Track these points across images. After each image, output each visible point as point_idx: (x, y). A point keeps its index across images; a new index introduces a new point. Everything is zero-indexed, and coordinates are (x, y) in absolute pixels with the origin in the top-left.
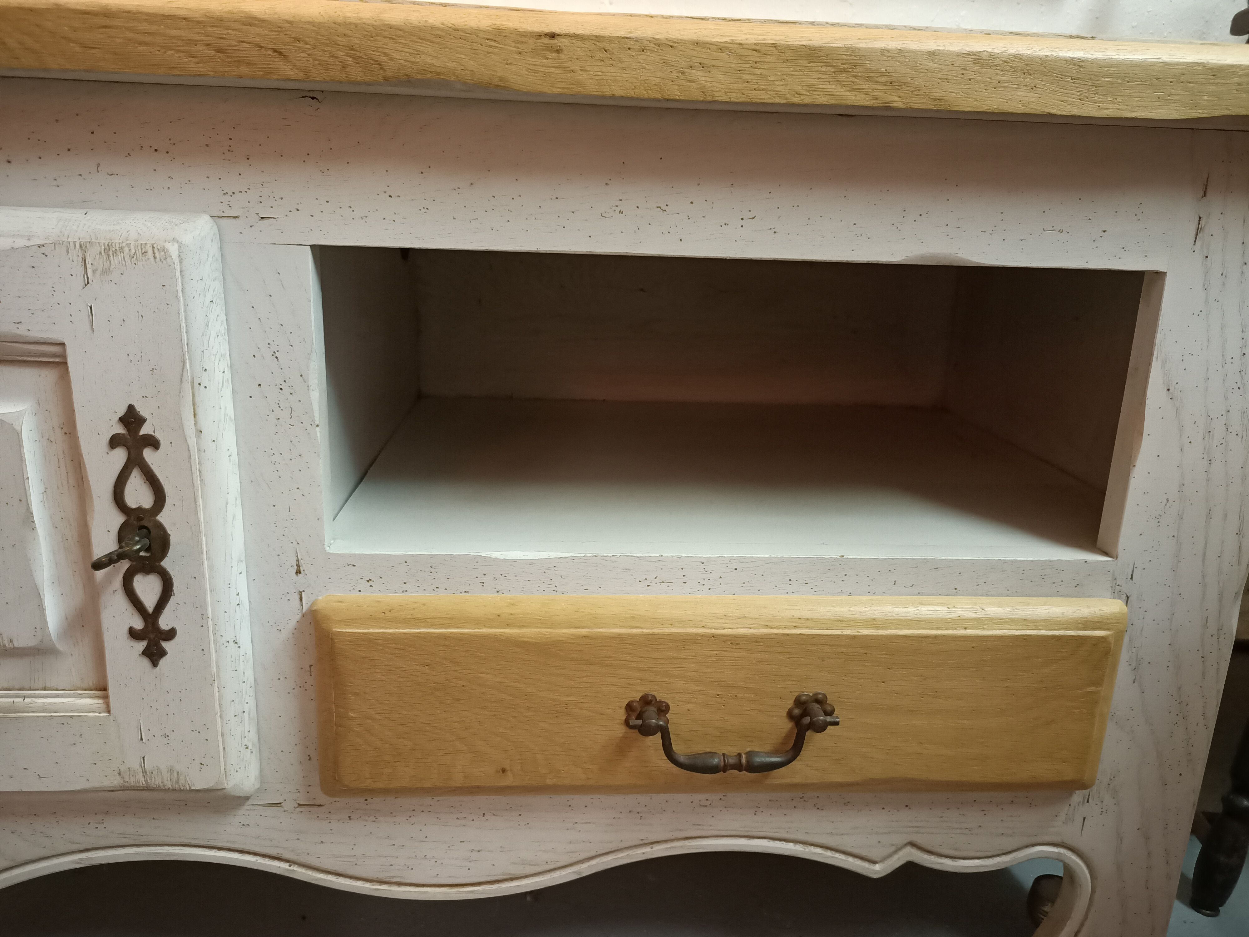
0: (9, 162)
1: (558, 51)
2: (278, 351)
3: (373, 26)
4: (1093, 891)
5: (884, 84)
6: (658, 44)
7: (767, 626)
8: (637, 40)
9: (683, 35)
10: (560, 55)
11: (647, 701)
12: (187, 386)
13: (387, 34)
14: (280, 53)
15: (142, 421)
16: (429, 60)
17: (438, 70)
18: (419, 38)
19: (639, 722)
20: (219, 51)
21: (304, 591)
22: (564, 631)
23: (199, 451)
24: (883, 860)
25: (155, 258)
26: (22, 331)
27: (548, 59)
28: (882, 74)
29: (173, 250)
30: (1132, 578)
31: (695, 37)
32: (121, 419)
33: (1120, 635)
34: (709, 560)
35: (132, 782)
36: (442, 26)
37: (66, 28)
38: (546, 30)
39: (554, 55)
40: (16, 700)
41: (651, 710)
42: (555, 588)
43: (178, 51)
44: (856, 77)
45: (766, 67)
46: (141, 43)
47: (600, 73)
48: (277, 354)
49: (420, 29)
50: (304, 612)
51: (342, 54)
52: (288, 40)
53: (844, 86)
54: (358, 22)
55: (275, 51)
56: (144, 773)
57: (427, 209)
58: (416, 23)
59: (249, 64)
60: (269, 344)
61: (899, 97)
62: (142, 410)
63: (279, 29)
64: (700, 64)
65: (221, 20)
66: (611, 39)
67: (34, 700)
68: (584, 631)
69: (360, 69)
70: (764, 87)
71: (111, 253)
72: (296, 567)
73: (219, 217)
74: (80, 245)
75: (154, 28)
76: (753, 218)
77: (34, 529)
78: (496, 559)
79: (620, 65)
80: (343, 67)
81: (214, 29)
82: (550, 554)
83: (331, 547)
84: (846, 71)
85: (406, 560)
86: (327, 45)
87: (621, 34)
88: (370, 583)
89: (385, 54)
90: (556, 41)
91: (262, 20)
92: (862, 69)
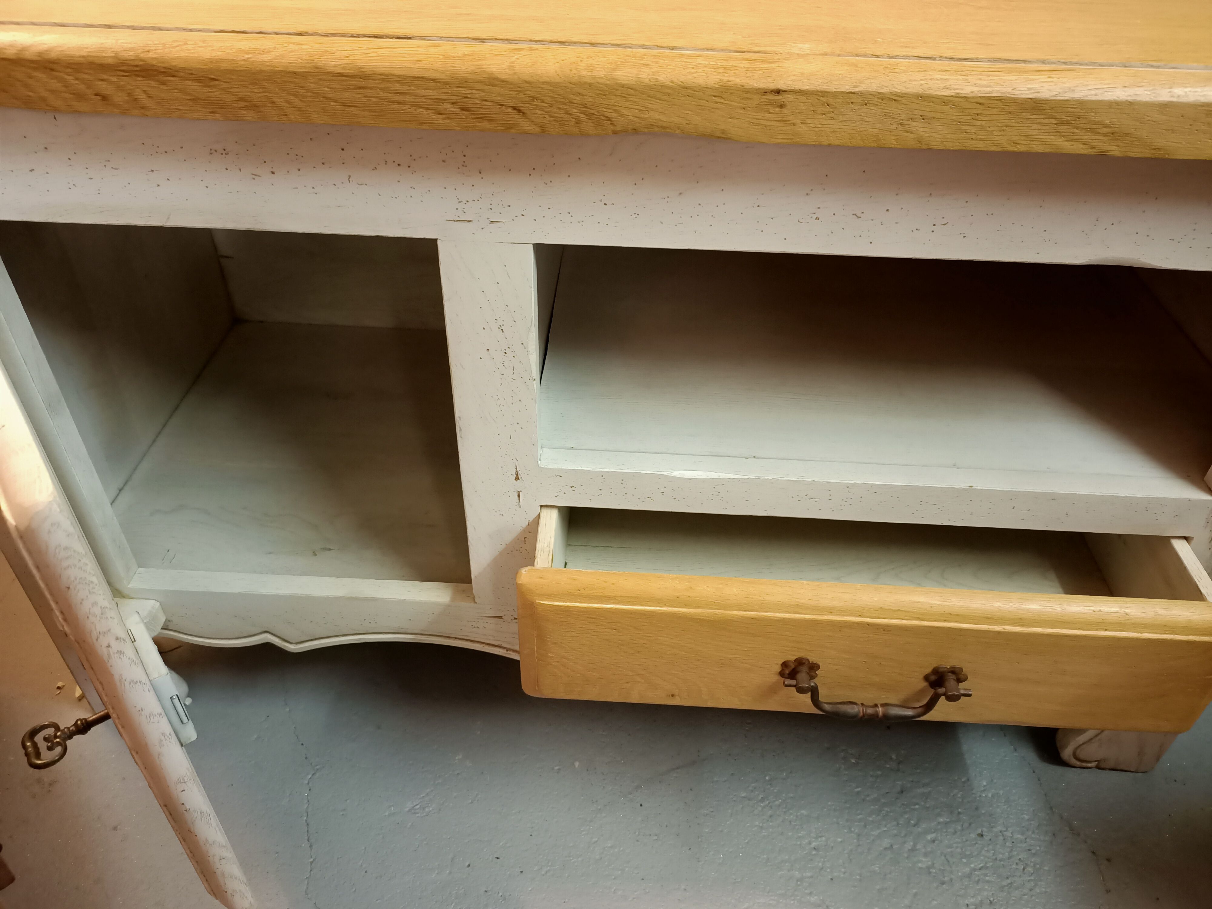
0: (273, 173)
1: (781, 106)
2: (503, 325)
3: (606, 85)
5: (1105, 135)
6: (882, 98)
8: (861, 94)
9: (908, 88)
10: (783, 110)
11: (801, 662)
13: (618, 93)
14: (519, 111)
16: (657, 116)
17: (665, 125)
18: (649, 96)
20: (463, 109)
21: (521, 491)
27: (770, 113)
28: (1106, 126)
31: (919, 90)
34: (853, 485)
36: (671, 84)
37: (327, 89)
38: (772, 86)
39: (778, 110)
41: (804, 669)
42: (722, 499)
43: (428, 109)
44: (1077, 128)
45: (986, 119)
46: (393, 102)
47: (819, 126)
48: (503, 328)
49: (650, 87)
51: (576, 111)
52: (527, 99)
53: (1064, 136)
54: (593, 81)
55: (514, 109)
57: (638, 215)
58: (647, 81)
59: (490, 120)
60: (496, 320)
61: (1118, 146)
63: (519, 89)
64: (921, 116)
65: (466, 81)
66: (836, 94)
69: (592, 125)
70: (981, 137)
72: (515, 476)
73: (455, 221)
75: (405, 88)
76: (945, 224)
78: (674, 477)
79: (841, 118)
80: (576, 123)
81: (460, 89)
82: (721, 474)
83: (542, 464)
84: (1068, 123)
85: (602, 475)
86: (564, 104)
87: (847, 88)
88: (573, 488)
89: (616, 111)
90: (780, 97)
91: (503, 81)
92: (1085, 121)
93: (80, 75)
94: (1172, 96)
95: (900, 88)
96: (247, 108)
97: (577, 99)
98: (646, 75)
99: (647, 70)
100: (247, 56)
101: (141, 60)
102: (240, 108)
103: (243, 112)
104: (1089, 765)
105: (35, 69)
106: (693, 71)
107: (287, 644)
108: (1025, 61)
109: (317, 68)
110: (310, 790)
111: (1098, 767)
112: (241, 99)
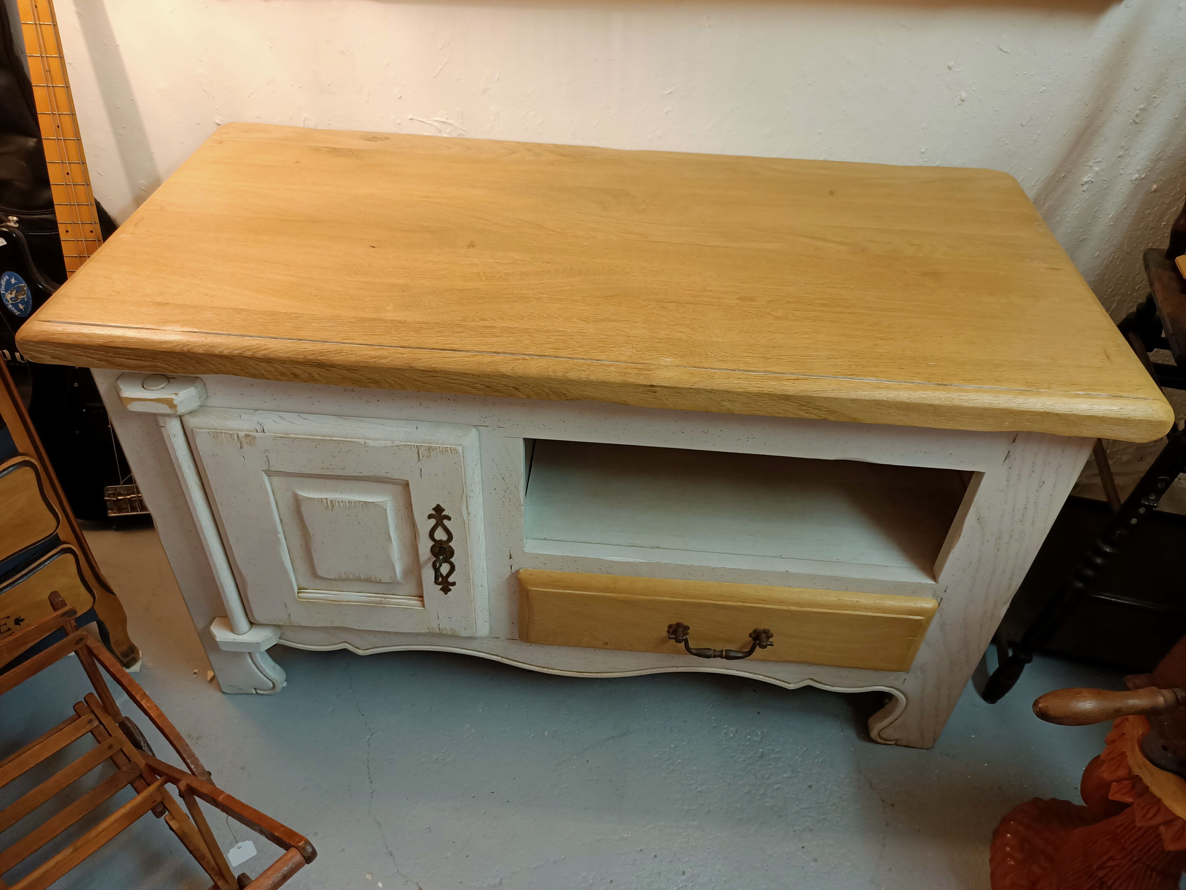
0: (378, 401)
1: (654, 392)
2: (505, 477)
3: (563, 379)
4: (907, 705)
5: (825, 411)
6: (707, 391)
7: (742, 602)
8: (695, 389)
9: (720, 387)
10: (655, 394)
11: (678, 625)
12: (464, 498)
13: (569, 383)
14: (517, 389)
15: (443, 510)
16: (589, 394)
18: (585, 386)
19: (674, 636)
21: (513, 565)
22: (640, 597)
23: (468, 520)
24: (796, 683)
25: (452, 453)
26: (389, 475)
27: (649, 395)
28: (825, 407)
29: (460, 449)
30: (945, 591)
32: (433, 509)
33: (929, 619)
34: (717, 568)
35: (434, 631)
36: (596, 380)
38: (649, 384)
39: (653, 394)
40: (382, 599)
41: (681, 629)
44: (810, 408)
45: (762, 402)
46: (450, 383)
49: (585, 381)
50: (513, 572)
51: (547, 390)
52: (521, 384)
53: (804, 411)
54: (555, 377)
55: (514, 388)
56: (439, 629)
57: (582, 426)
58: (584, 379)
59: (501, 392)
60: (501, 474)
62: (443, 506)
63: (517, 379)
64: (727, 399)
65: (489, 375)
66: (682, 389)
67: (390, 600)
68: (650, 598)
69: (555, 396)
70: (760, 410)
71: (431, 450)
72: (509, 556)
73: (479, 427)
74: (417, 447)
75: (456, 377)
76: (754, 438)
77: (391, 542)
78: (607, 561)
79: (686, 398)
80: (547, 395)
81: (485, 378)
82: (635, 559)
83: (526, 550)
84: (804, 405)
85: (563, 558)
86: (540, 386)
87: (688, 386)
88: (545, 565)
89: (568, 391)
90: (654, 388)
91: (508, 376)
92: (813, 405)
93: (284, 365)
94: (857, 396)
95: (716, 387)
96: (371, 382)
97: (546, 385)
98: (583, 376)
99: (583, 373)
100: (374, 360)
101: (318, 360)
102: (369, 383)
103: (370, 384)
104: (890, 743)
105: (261, 362)
106: (608, 374)
107: (358, 650)
108: (782, 373)
109: (411, 367)
110: (369, 745)
111: (896, 744)
112: (370, 379)
